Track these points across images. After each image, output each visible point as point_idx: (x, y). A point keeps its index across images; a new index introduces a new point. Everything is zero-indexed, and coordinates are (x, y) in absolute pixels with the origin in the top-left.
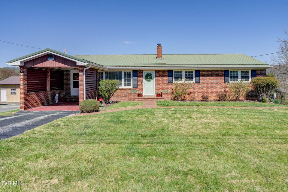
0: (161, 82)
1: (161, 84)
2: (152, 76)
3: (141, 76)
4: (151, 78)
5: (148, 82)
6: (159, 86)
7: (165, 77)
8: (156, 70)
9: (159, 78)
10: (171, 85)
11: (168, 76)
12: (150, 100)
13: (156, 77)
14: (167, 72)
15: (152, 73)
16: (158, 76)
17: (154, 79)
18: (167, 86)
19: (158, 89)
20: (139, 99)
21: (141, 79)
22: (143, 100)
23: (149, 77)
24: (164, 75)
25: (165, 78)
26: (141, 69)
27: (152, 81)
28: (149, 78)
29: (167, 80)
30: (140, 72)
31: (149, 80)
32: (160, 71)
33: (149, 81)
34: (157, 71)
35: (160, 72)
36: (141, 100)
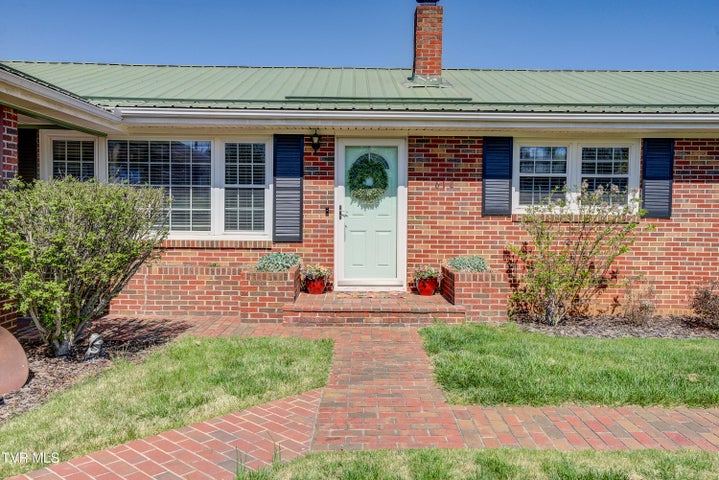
0: (439, 208)
1: (439, 222)
2: (390, 173)
3: (326, 173)
4: (382, 183)
5: (365, 207)
6: (427, 231)
7: (464, 176)
8: (411, 138)
9: (430, 186)
10: (498, 226)
11: (485, 176)
12: (376, 319)
13: (413, 175)
14: (478, 151)
15: (388, 156)
16: (423, 169)
17: (403, 191)
18: (475, 233)
19: (421, 247)
20: (307, 316)
21: (323, 186)
22: (331, 323)
23: (369, 177)
24: (462, 166)
25: (463, 187)
26: (326, 128)
27: (386, 203)
28: (369, 181)
29: (478, 199)
30: (316, 146)
31: (369, 192)
32: (437, 141)
33: (369, 201)
34: (420, 140)
35: (440, 151)
36: (322, 323)
